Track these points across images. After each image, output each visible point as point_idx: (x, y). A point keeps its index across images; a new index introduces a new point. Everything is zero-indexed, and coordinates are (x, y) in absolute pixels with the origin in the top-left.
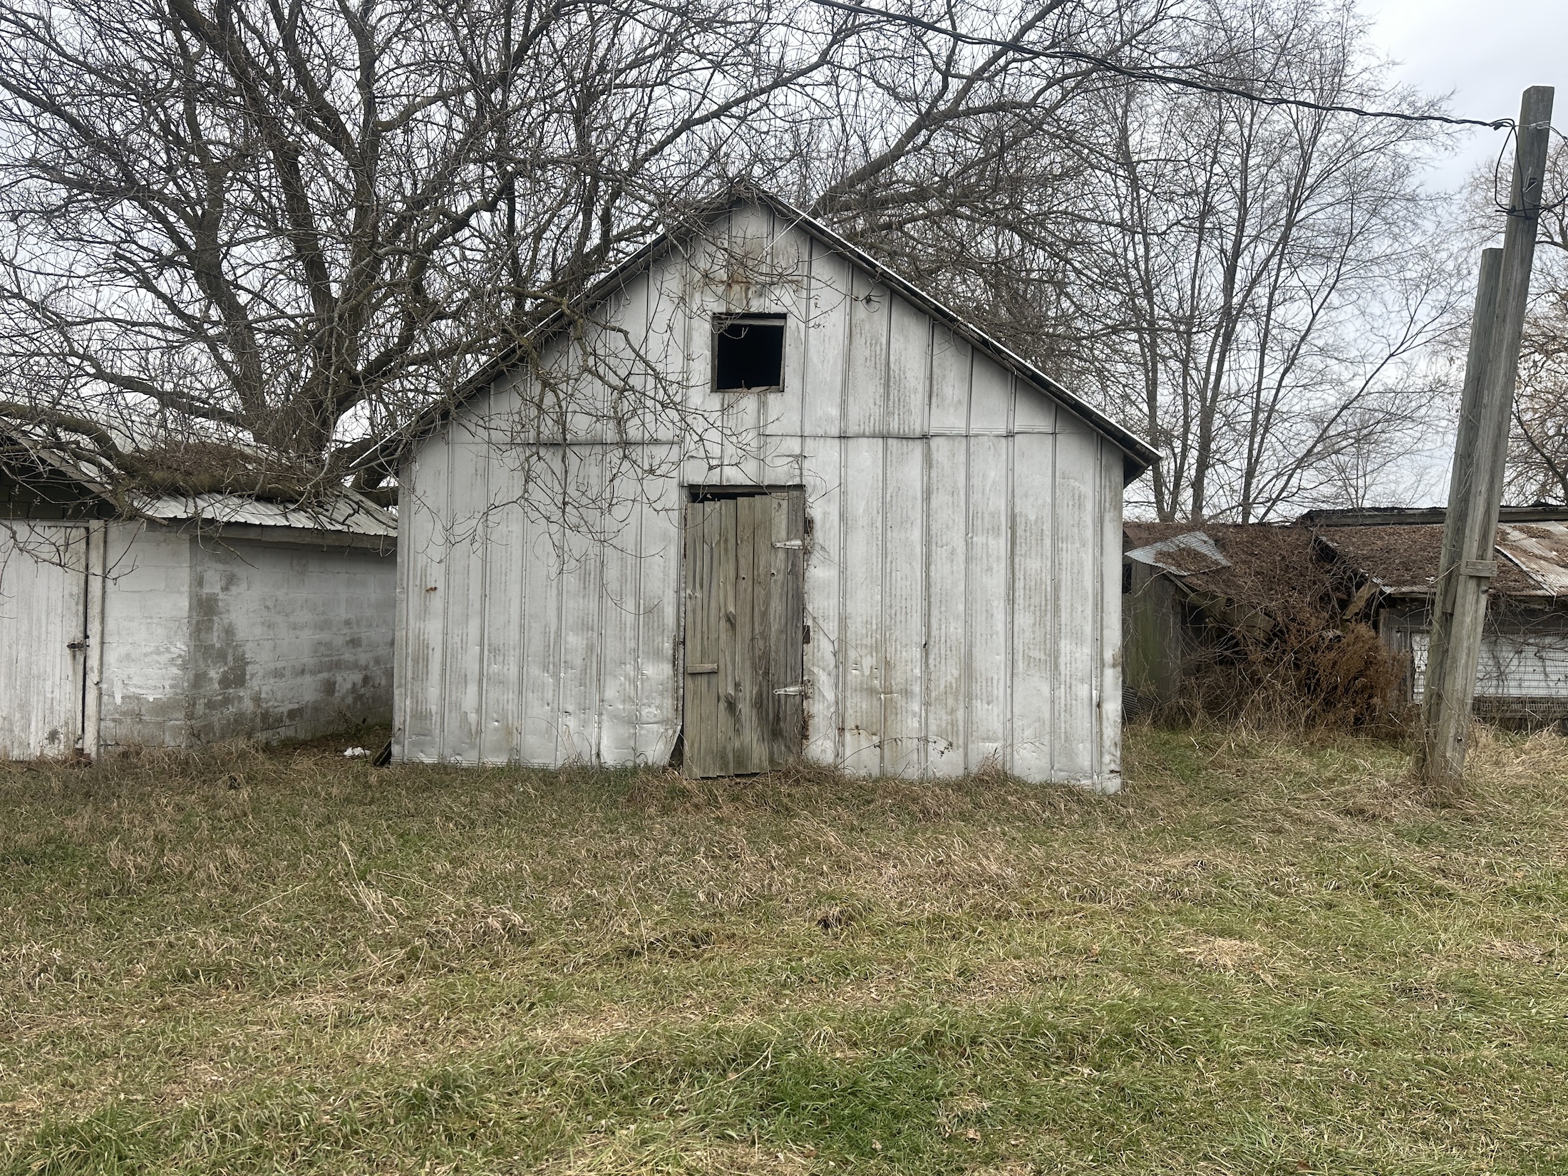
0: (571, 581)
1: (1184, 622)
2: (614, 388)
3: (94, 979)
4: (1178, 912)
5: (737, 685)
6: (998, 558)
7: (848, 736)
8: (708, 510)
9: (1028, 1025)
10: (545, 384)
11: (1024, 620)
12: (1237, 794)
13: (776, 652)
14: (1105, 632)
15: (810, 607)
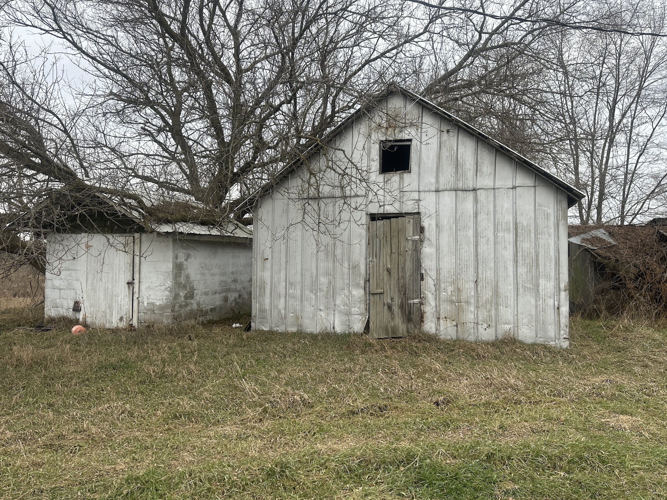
0: (322, 255)
1: (595, 270)
2: (339, 174)
3: (141, 417)
4: (600, 403)
5: (392, 299)
6: (509, 242)
7: (441, 321)
8: (378, 224)
9: (534, 452)
10: (311, 174)
11: (522, 270)
12: (624, 349)
13: (409, 284)
14: (560, 275)
15: (423, 265)
